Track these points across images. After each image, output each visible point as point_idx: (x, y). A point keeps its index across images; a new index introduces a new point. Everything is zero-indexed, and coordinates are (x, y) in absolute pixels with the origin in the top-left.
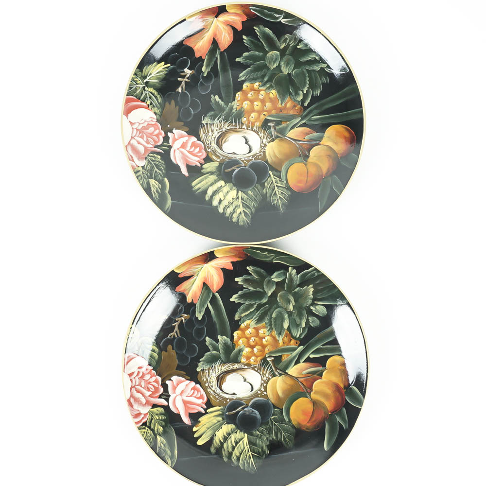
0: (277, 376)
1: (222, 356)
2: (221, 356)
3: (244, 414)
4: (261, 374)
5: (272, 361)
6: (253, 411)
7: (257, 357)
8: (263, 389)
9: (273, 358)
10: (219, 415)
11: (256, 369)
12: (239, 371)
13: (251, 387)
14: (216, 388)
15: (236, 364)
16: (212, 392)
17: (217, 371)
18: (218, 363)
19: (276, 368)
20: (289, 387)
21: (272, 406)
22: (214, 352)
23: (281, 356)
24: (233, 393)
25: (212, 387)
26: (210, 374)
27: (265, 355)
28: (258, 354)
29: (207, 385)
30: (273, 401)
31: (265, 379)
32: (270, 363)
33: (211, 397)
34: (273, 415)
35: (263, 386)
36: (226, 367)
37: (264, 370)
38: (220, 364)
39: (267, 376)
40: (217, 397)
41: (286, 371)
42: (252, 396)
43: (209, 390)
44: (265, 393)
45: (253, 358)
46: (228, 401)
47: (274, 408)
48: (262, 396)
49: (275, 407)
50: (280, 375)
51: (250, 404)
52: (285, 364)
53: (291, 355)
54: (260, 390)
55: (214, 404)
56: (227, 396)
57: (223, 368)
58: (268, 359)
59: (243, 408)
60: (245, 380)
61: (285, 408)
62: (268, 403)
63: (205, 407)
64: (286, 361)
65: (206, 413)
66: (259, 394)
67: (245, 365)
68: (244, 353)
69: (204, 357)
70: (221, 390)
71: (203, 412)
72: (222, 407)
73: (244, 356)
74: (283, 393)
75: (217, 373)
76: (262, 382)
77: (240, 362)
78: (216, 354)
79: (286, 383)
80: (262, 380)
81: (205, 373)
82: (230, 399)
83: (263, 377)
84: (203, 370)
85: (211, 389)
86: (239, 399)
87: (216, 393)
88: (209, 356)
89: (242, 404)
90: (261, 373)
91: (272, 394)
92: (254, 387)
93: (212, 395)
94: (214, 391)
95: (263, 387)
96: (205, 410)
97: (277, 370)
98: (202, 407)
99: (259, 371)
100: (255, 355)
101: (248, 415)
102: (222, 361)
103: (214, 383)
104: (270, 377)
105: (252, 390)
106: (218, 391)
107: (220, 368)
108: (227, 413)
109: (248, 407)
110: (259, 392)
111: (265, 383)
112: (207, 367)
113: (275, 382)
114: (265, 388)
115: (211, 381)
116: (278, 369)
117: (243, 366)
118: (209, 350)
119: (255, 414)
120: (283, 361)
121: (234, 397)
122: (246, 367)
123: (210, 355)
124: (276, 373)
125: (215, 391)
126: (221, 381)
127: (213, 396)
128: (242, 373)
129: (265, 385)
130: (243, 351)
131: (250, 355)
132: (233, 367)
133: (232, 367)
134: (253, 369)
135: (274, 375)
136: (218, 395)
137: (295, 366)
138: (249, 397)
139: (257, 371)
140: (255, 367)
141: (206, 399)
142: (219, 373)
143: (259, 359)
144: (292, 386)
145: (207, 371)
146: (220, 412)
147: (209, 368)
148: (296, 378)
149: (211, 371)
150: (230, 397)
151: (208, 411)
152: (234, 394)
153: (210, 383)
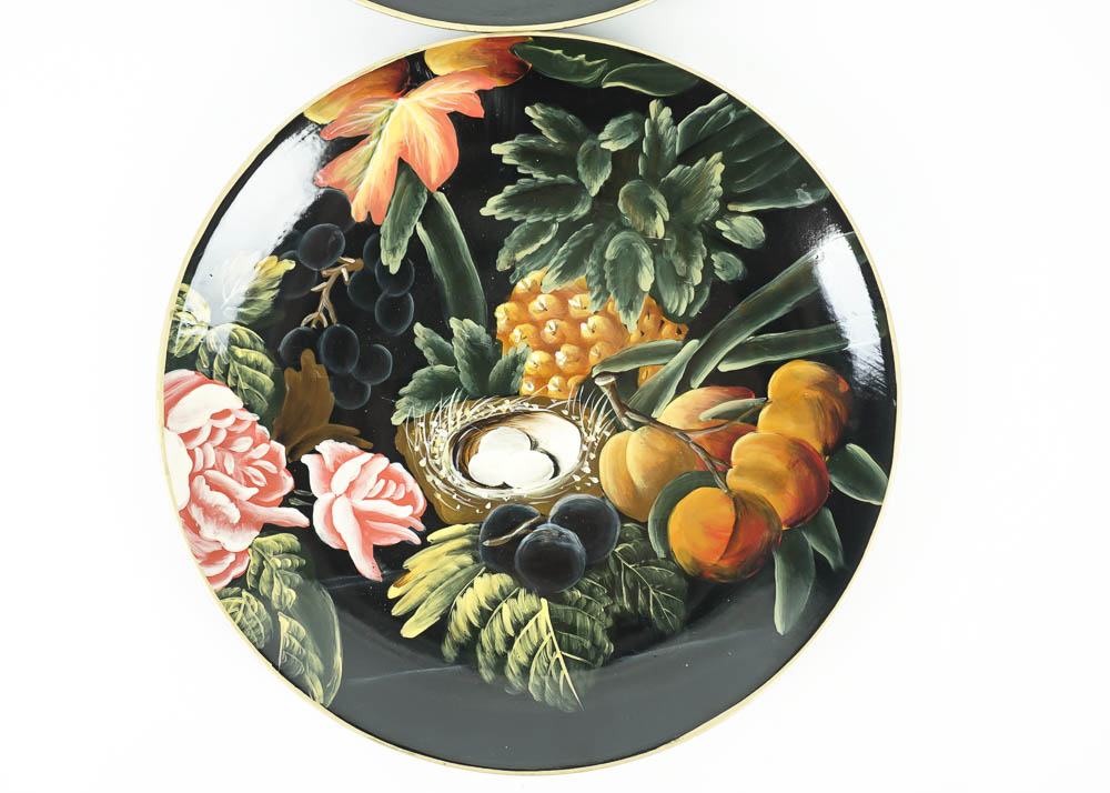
0: (625, 429)
1: (464, 377)
2: (461, 377)
3: (534, 544)
4: (579, 427)
5: (612, 387)
6: (561, 534)
7: (566, 377)
8: (587, 470)
9: (613, 379)
10: (464, 549)
11: (566, 412)
12: (514, 419)
13: (551, 463)
14: (450, 472)
15: (507, 401)
16: (438, 482)
17: (451, 422)
18: (454, 398)
19: (623, 407)
20: (662, 460)
21: (616, 515)
22: (441, 368)
23: (635, 372)
24: (500, 483)
25: (440, 468)
26: (432, 433)
27: (589, 370)
28: (570, 368)
29: (423, 463)
30: (618, 503)
31: (592, 438)
32: (606, 392)
33: (439, 496)
34: (621, 541)
35: (589, 459)
36: (477, 409)
37: (588, 414)
38: (460, 402)
39: (598, 429)
40: (454, 497)
41: (654, 415)
42: (557, 490)
43: (430, 478)
44: (595, 480)
45: (556, 380)
46: (488, 506)
47: (622, 523)
48: (585, 490)
49: (624, 518)
50: (637, 425)
51: (552, 512)
52: (647, 394)
53: (663, 369)
54: (579, 472)
55: (446, 519)
56: (483, 494)
57: (468, 413)
58: (600, 382)
59: (533, 527)
60: (534, 446)
61: (655, 520)
62: (605, 507)
63: (421, 527)
64: (649, 386)
65: (425, 544)
66: (577, 484)
67: (533, 401)
68: (529, 366)
69: (411, 384)
70: (466, 475)
71: (417, 540)
72: (472, 525)
73: (528, 375)
74: (646, 478)
75: (451, 429)
76: (585, 448)
77: (518, 394)
78: (448, 372)
79: (654, 449)
80: (583, 441)
81: (417, 430)
82: (494, 503)
83: (586, 435)
84: (411, 419)
85: (434, 473)
86: (520, 499)
87: (453, 487)
88: (426, 380)
89: (530, 515)
90: (581, 423)
91: (616, 483)
92: (561, 465)
93: (440, 491)
94: (445, 481)
95: (587, 463)
96: (423, 536)
97: (627, 413)
98: (411, 528)
99: (574, 418)
100: (560, 372)
101: (547, 545)
102: (465, 393)
103: (445, 458)
104: (608, 434)
105: (555, 475)
106: (458, 479)
107: (459, 413)
108: (487, 543)
109: (545, 522)
110: (577, 479)
111: (592, 450)
112: (423, 412)
113: (622, 448)
114: (595, 465)
115: (436, 450)
116: (630, 410)
117: (527, 405)
118: (424, 363)
119: (568, 540)
120: (642, 385)
121: (506, 495)
122: (536, 408)
123: (430, 378)
124: (625, 422)
125: (450, 479)
126: (464, 451)
127: (444, 496)
128: (525, 425)
129: (593, 456)
130: (524, 362)
131: (544, 372)
132: (499, 408)
133: (494, 410)
134: (558, 411)
135: (618, 428)
136: (457, 491)
137: (679, 399)
138: (548, 493)
139: (568, 418)
140: (563, 406)
141: (422, 504)
142: (458, 426)
143: (572, 382)
144: (671, 457)
145: (423, 425)
146: (465, 541)
147: (428, 416)
148: (683, 433)
149: (434, 424)
150: (494, 494)
151: (429, 539)
152: (505, 486)
153: (433, 456)
